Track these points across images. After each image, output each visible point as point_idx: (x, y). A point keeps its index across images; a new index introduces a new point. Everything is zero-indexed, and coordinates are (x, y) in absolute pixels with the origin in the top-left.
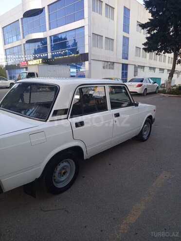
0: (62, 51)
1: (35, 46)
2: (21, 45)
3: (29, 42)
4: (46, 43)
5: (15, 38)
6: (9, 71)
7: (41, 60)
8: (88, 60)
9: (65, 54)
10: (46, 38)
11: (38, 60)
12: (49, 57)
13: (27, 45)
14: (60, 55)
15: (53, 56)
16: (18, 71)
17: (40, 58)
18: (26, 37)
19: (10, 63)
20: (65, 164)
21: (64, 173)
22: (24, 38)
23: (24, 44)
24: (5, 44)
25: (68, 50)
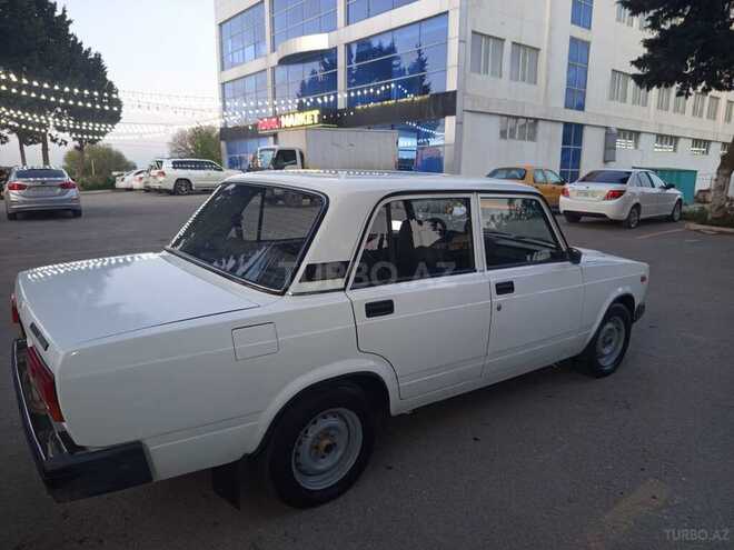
0: (379, 87)
1: (304, 72)
2: (265, 70)
3: (287, 61)
4: (334, 65)
5: (250, 50)
6: (227, 144)
7: (316, 113)
8: (453, 113)
9: (387, 95)
10: (336, 48)
11: (309, 113)
12: (341, 105)
13: (282, 72)
14: (372, 98)
15: (352, 102)
16: (252, 144)
17: (314, 106)
18: (279, 48)
19: (234, 120)
20: (332, 421)
21: (329, 449)
22: (274, 50)
23: (273, 68)
24: (223, 69)
25: (397, 83)
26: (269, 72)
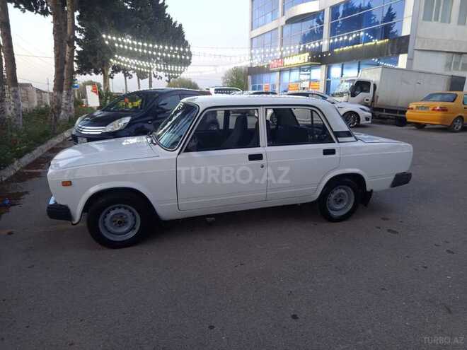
0: (349, 36)
1: (306, 27)
2: (277, 28)
3: (291, 21)
4: (320, 22)
5: (269, 15)
6: (252, 78)
8: (406, 51)
9: (357, 41)
10: (324, 10)
11: (302, 56)
12: (325, 49)
13: (288, 28)
14: (347, 43)
15: (332, 47)
16: (266, 77)
17: (305, 51)
18: (286, 12)
19: (256, 62)
22: (283, 14)
23: (282, 27)
25: (365, 32)
26: (280, 29)
